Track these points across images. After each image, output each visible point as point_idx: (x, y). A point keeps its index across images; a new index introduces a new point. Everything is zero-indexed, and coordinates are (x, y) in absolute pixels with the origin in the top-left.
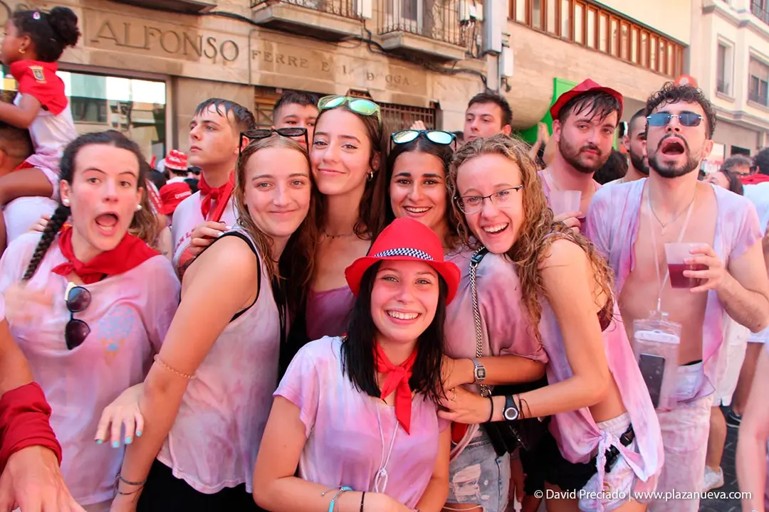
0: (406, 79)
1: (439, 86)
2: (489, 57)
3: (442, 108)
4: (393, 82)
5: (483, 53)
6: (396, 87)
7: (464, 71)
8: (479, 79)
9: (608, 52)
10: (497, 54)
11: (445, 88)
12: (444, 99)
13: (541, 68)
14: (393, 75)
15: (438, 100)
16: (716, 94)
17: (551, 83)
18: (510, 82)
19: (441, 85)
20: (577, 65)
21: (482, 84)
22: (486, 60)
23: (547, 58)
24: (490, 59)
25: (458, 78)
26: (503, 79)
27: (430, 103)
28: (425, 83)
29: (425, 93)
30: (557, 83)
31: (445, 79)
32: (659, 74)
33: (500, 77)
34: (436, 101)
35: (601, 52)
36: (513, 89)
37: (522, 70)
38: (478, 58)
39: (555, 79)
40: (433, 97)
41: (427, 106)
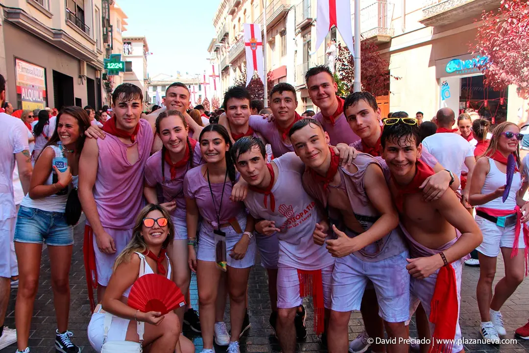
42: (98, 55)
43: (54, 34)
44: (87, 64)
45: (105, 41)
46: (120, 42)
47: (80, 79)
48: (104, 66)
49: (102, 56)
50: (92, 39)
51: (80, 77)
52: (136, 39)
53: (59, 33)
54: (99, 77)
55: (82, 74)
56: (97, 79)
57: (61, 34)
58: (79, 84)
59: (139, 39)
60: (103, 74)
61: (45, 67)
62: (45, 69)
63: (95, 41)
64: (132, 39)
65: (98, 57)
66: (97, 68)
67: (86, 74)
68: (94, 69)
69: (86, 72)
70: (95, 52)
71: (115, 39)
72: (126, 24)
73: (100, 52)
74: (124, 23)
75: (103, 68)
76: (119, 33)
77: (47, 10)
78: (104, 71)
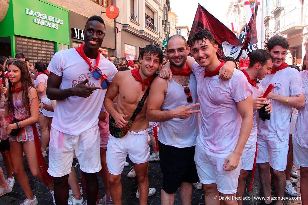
16: (130, 19)
32: (99, 4)
42: (160, 39)
43: (140, 32)
45: (165, 30)
46: (174, 30)
48: (163, 44)
49: (162, 39)
50: (157, 32)
52: (183, 27)
53: (142, 32)
57: (143, 32)
59: (185, 27)
60: (163, 48)
61: (136, 46)
62: (136, 47)
63: (159, 33)
64: (181, 27)
65: (159, 40)
66: (160, 45)
70: (158, 38)
71: (171, 28)
72: (177, 20)
73: (161, 38)
74: (176, 19)
75: (162, 45)
76: (173, 25)
77: (138, 22)
78: (163, 46)
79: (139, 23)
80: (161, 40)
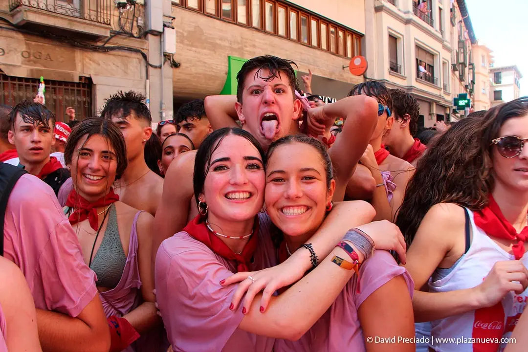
0: (48, 55)
1: (91, 62)
2: (150, 37)
3: (94, 82)
4: (32, 58)
5: (145, 33)
6: (35, 62)
7: (121, 48)
8: (141, 57)
9: (288, 36)
10: (160, 34)
11: (99, 65)
12: (96, 75)
13: (214, 47)
14: (32, 52)
15: (90, 75)
16: (390, 72)
17: (226, 60)
18: (177, 59)
19: (94, 61)
20: (254, 46)
21: (143, 61)
22: (148, 40)
23: (221, 39)
24: (152, 39)
25: (114, 55)
26: (167, 56)
27: (81, 78)
28: (73, 60)
29: (74, 68)
30: (231, 60)
31: (97, 56)
32: (339, 56)
33: (162, 55)
34: (87, 76)
35: (281, 37)
36: (183, 65)
37: (194, 49)
38: (139, 38)
39: (229, 57)
40: (83, 71)
41: (77, 80)
42: (446, 96)
44: (437, 104)
45: (462, 80)
47: (430, 116)
50: (439, 86)
51: (430, 114)
52: (506, 68)
53: (410, 88)
54: (448, 113)
55: (432, 112)
56: (447, 114)
57: (412, 89)
58: (429, 120)
59: (510, 68)
60: (453, 110)
63: (442, 87)
64: (502, 69)
66: (446, 106)
67: (434, 112)
68: (444, 107)
69: (435, 110)
70: (442, 95)
71: (479, 73)
72: (493, 57)
73: (449, 94)
74: (490, 57)
75: (453, 105)
76: (484, 67)
77: (403, 75)
78: (455, 108)
79: (406, 76)
80: (450, 98)
